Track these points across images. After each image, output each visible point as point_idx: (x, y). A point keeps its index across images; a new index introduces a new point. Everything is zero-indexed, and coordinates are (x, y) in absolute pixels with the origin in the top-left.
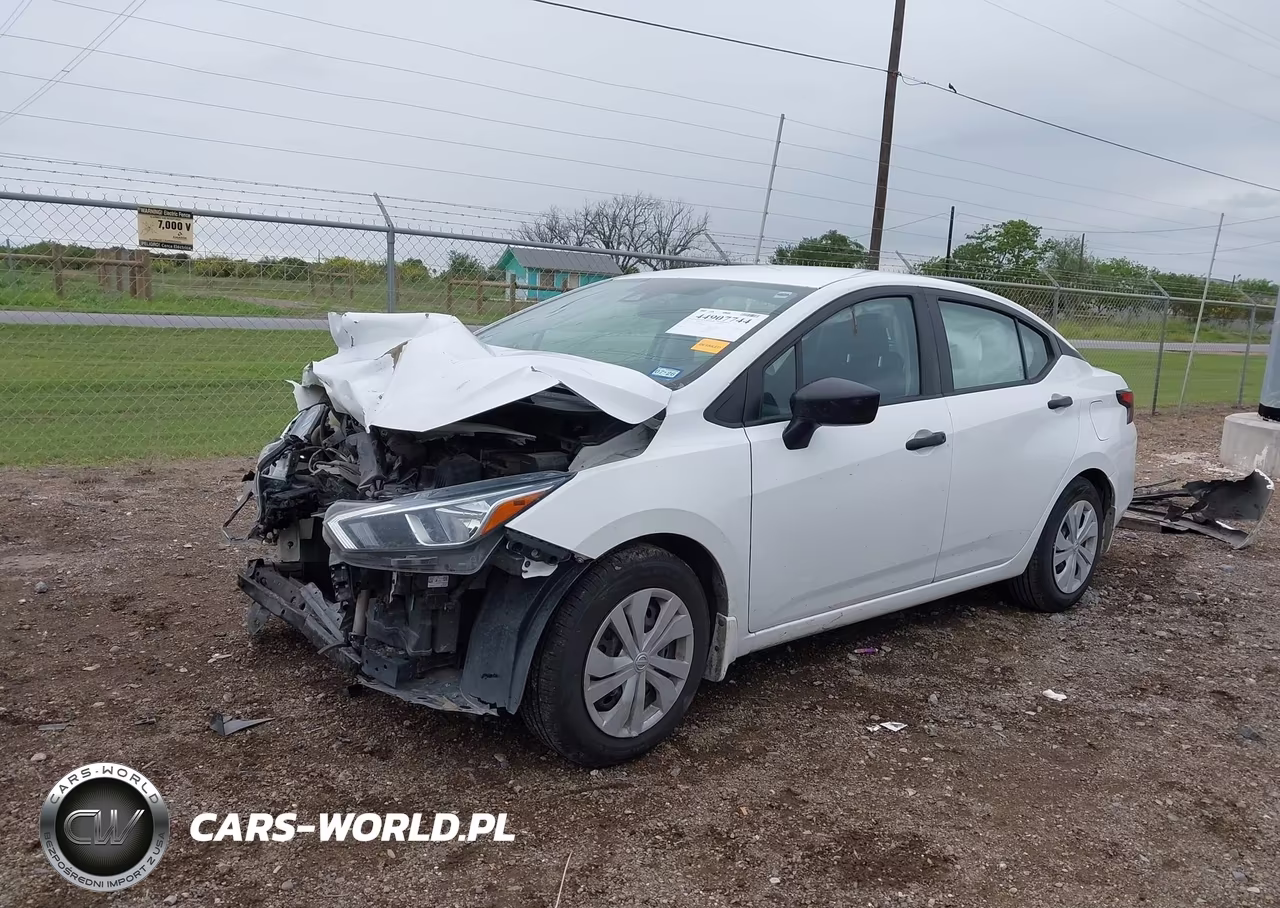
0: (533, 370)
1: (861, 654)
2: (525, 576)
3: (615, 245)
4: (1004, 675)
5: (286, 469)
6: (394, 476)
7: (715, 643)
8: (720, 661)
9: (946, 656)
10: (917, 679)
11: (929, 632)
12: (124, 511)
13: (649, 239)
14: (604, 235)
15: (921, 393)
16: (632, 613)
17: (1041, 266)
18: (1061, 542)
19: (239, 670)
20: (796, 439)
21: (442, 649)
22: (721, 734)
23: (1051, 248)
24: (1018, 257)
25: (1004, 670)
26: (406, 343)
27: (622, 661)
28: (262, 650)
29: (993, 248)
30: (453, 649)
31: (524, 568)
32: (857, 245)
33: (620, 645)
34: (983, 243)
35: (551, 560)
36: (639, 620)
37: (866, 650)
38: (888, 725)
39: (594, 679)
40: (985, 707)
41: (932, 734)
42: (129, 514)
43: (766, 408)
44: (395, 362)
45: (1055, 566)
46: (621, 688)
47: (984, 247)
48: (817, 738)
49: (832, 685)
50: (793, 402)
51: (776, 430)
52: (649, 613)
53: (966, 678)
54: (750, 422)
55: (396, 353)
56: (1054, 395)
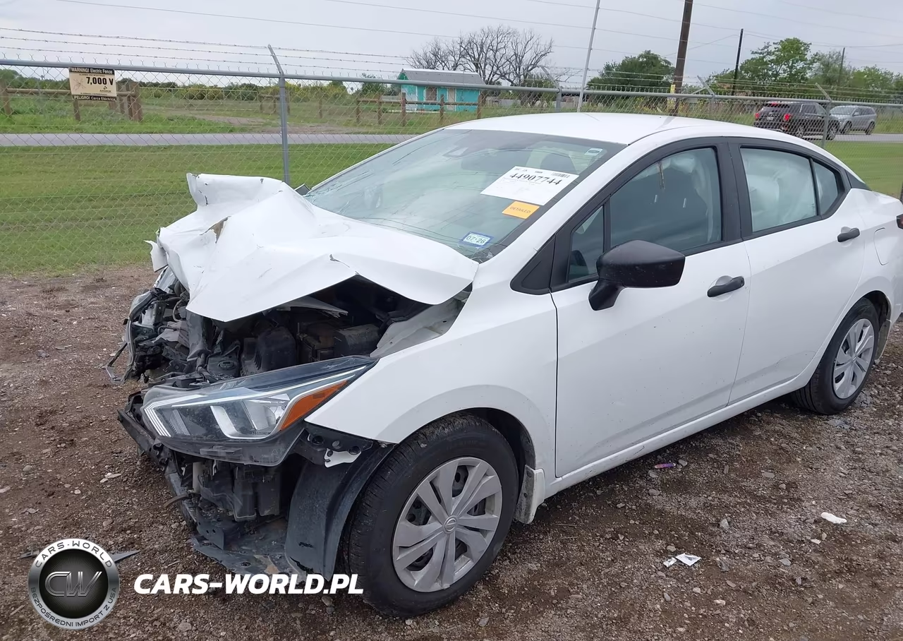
0: (332, 259)
1: (661, 469)
2: (328, 465)
3: (483, 65)
4: (789, 492)
5: (153, 318)
6: (218, 349)
7: (524, 490)
8: (529, 507)
9: (736, 470)
10: (710, 498)
11: (720, 442)
12: (72, 320)
13: (508, 60)
14: (474, 58)
15: (722, 239)
16: (439, 484)
17: (809, 74)
18: (841, 356)
19: (125, 490)
20: (601, 300)
21: (266, 513)
22: (530, 572)
23: (818, 59)
24: (791, 68)
25: (789, 485)
26: (226, 219)
27: (433, 526)
28: (148, 469)
29: (772, 61)
30: (276, 512)
31: (326, 457)
32: (666, 61)
33: (429, 513)
34: (764, 57)
35: (353, 449)
36: (446, 490)
37: (665, 465)
38: (683, 558)
39: (403, 548)
40: (772, 533)
41: (724, 569)
42: (75, 323)
43: (574, 269)
44: (217, 238)
45: (834, 377)
46: (432, 550)
47: (765, 60)
48: (617, 575)
49: (634, 507)
50: (600, 265)
51: (582, 292)
52: (457, 478)
53: (755, 497)
54: (556, 288)
55: (218, 228)
56: (843, 229)
